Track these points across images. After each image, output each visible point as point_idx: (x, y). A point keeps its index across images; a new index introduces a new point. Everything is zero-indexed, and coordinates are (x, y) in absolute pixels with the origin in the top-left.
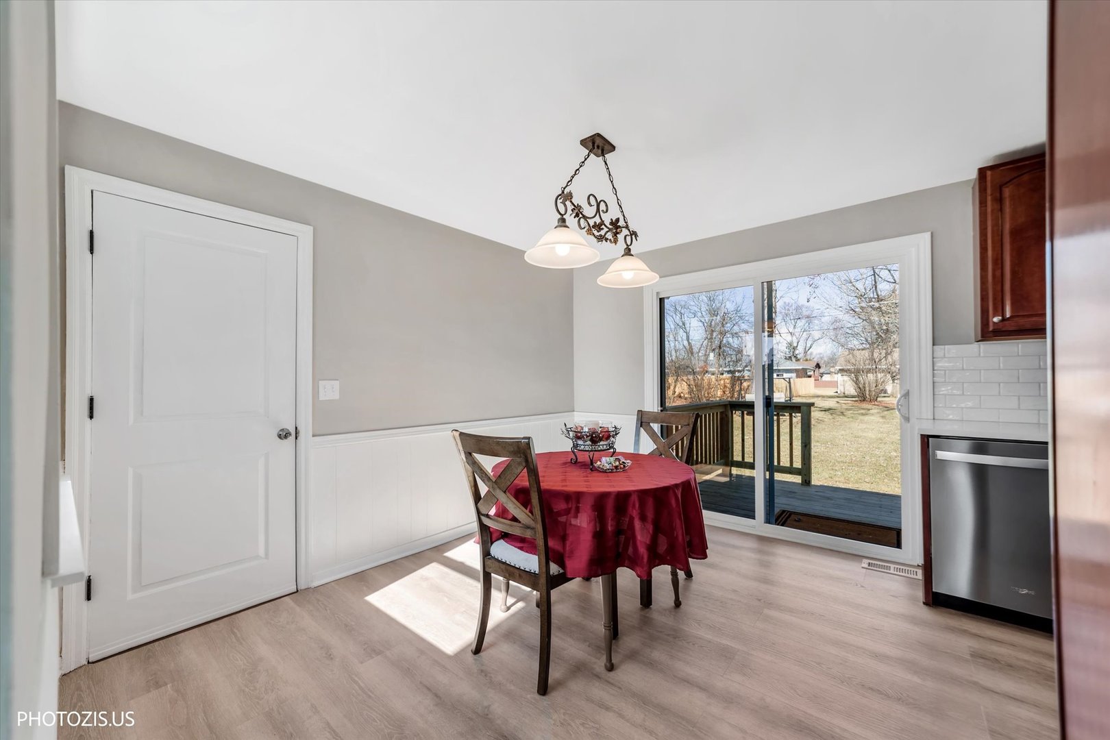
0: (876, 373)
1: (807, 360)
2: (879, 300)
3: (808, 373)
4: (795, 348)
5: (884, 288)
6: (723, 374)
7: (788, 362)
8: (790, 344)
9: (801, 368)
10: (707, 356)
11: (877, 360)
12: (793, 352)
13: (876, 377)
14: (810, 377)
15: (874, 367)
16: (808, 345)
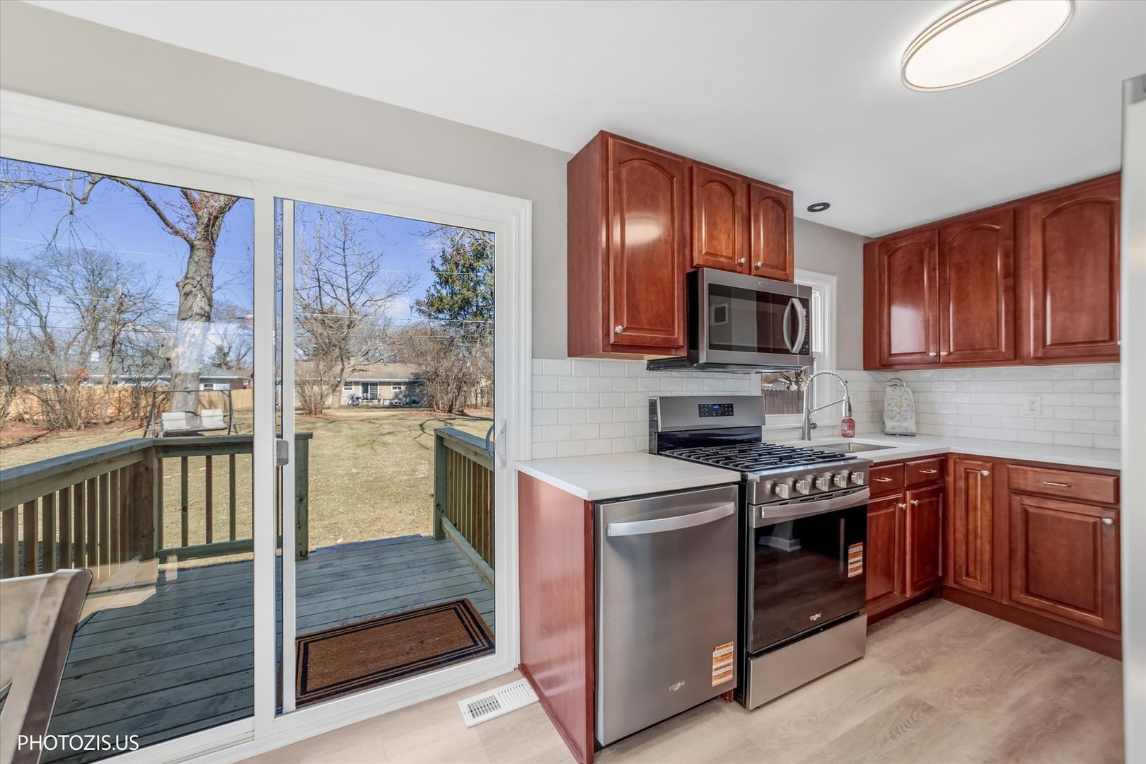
0: (321, 385)
1: (240, 369)
2: (322, 312)
3: (244, 384)
4: (226, 355)
5: (327, 300)
6: (116, 383)
7: (220, 371)
8: (220, 349)
9: (236, 377)
10: (85, 355)
11: (322, 372)
12: (224, 360)
13: (321, 389)
14: (245, 388)
15: (319, 379)
16: (243, 352)
